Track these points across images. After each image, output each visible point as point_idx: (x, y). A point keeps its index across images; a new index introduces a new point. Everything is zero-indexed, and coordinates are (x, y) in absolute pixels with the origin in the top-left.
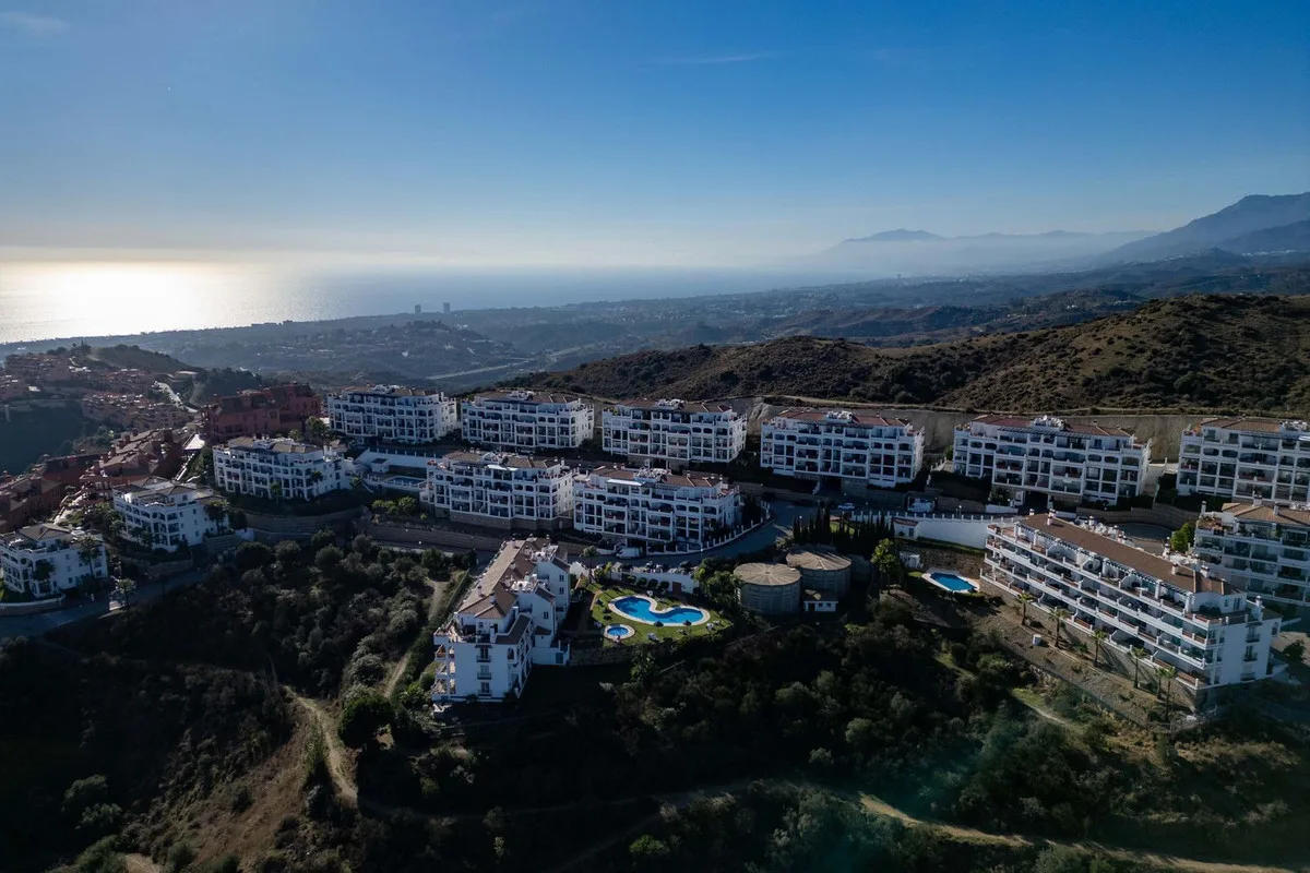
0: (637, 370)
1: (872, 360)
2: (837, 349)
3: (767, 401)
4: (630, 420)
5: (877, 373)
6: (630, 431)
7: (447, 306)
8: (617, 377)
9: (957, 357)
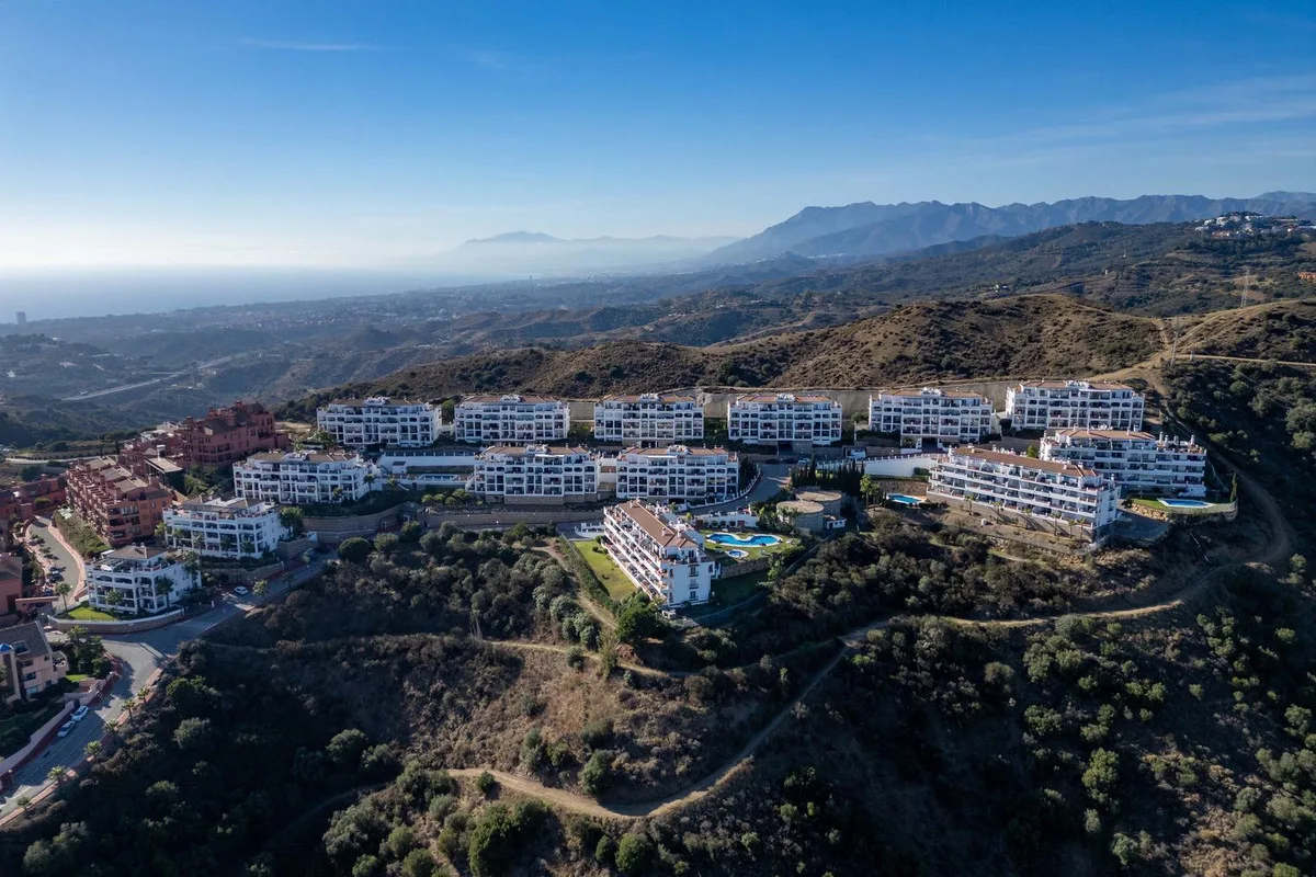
0: (478, 376)
1: (702, 358)
2: (668, 350)
3: (706, 391)
4: (622, 412)
5: (709, 368)
6: (623, 420)
7: (21, 315)
8: (459, 382)
9: (767, 353)
